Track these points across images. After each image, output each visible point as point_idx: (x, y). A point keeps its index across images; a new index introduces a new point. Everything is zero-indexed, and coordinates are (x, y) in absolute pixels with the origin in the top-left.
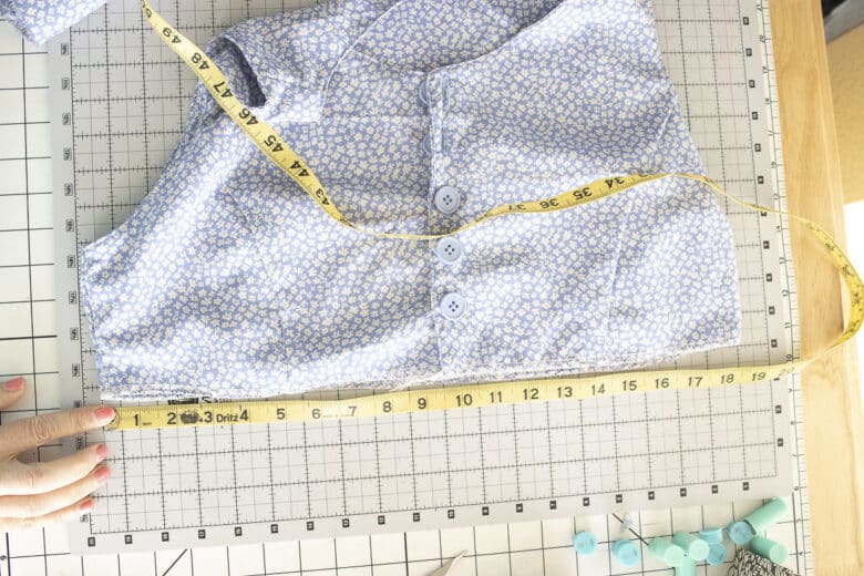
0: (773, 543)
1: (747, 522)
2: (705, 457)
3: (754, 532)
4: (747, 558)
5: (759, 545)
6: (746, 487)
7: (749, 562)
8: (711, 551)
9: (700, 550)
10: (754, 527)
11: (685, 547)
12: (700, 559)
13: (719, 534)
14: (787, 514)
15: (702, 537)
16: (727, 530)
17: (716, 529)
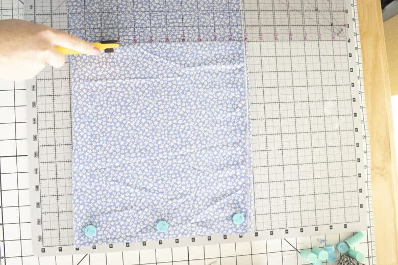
0: (358, 253)
1: (346, 243)
2: (327, 213)
3: (349, 247)
4: (346, 259)
5: (351, 253)
6: (345, 226)
7: (347, 261)
8: (329, 256)
9: (324, 255)
10: (349, 245)
11: (317, 254)
12: (324, 259)
13: (333, 247)
14: (364, 239)
15: (325, 250)
16: (336, 246)
17: (331, 246)
